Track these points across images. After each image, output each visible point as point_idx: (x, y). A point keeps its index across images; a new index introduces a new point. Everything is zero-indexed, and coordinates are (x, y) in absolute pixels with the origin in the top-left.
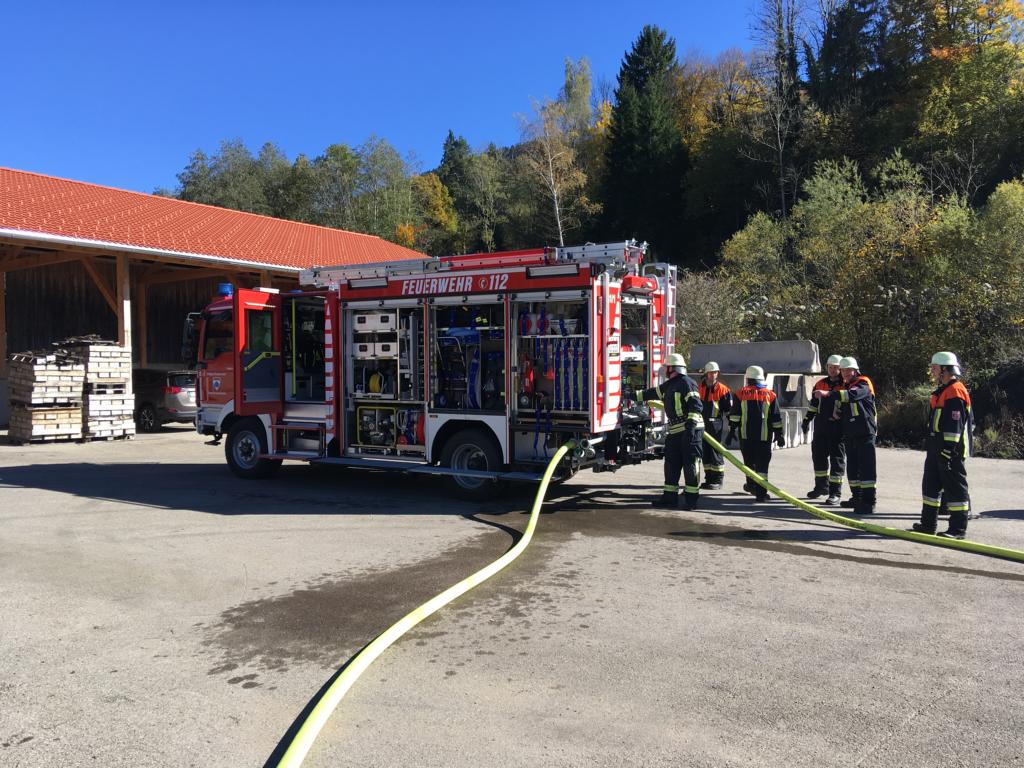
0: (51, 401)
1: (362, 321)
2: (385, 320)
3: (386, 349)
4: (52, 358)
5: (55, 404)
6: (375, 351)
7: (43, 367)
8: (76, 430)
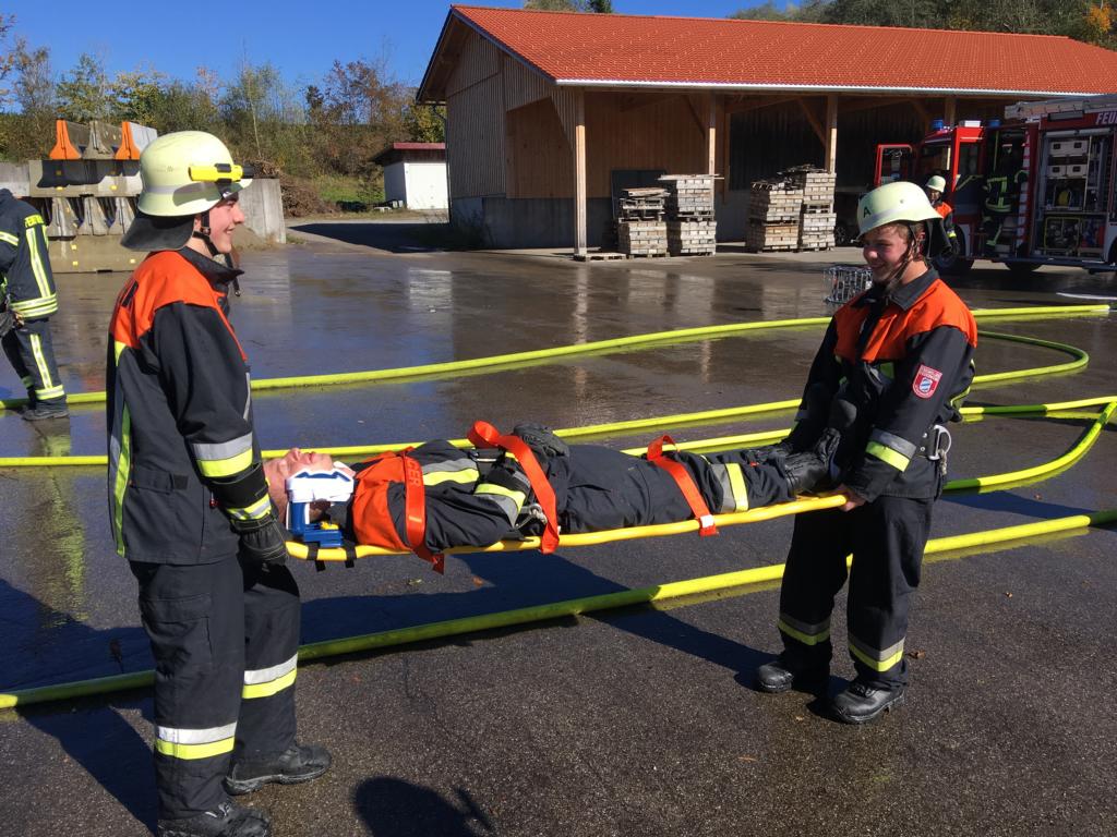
0: (779, 219)
1: (1057, 147)
2: (1077, 146)
3: (1076, 170)
4: (782, 185)
5: (781, 221)
6: (1067, 171)
7: (775, 192)
8: (793, 243)
